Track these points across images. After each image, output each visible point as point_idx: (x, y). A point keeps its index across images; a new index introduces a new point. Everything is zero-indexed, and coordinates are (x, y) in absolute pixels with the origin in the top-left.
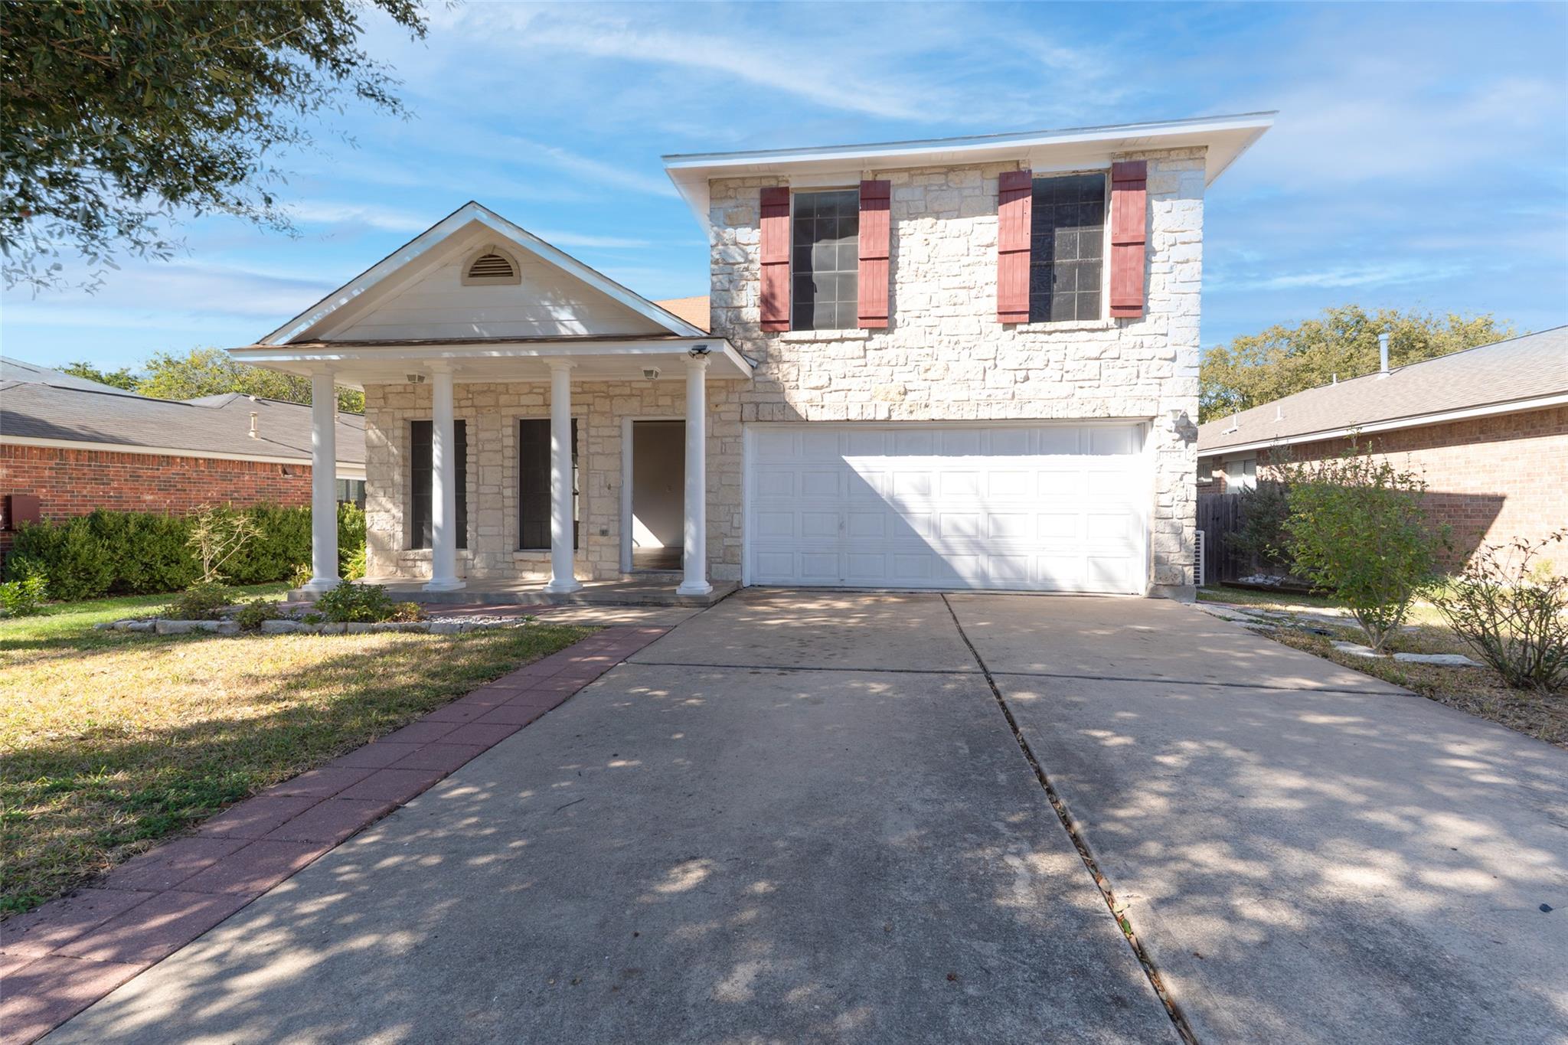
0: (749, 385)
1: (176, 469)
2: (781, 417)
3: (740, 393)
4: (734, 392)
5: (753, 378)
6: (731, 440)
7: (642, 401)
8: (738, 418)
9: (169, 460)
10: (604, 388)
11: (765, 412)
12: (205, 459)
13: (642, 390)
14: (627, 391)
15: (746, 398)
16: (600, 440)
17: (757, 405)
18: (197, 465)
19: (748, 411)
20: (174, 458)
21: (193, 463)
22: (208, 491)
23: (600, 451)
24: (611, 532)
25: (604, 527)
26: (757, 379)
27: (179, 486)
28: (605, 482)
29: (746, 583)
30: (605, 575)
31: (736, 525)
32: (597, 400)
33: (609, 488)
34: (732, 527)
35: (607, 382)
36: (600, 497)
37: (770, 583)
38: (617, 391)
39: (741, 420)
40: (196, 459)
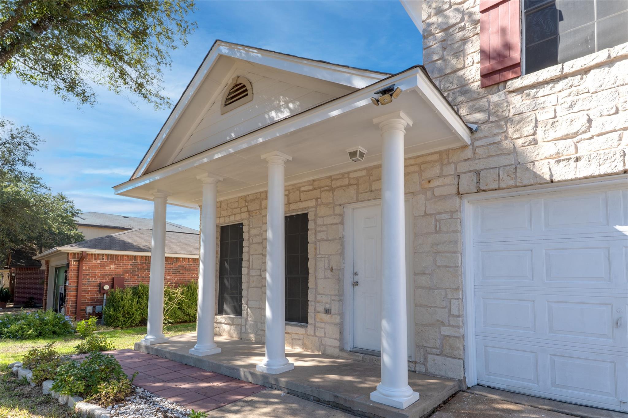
0: (468, 153)
1: (180, 264)
2: (512, 183)
3: (456, 164)
4: (449, 163)
5: (472, 144)
6: (447, 216)
7: (358, 189)
8: (455, 191)
9: (177, 259)
10: (328, 183)
11: (489, 181)
12: (192, 259)
13: (357, 179)
14: (346, 182)
15: (463, 167)
16: (324, 228)
17: (478, 173)
18: (189, 261)
19: (467, 182)
20: (179, 258)
21: (187, 261)
22: (193, 274)
23: (325, 238)
24: (333, 311)
25: (328, 306)
26: (477, 143)
27: (181, 272)
28: (329, 265)
29: (471, 381)
30: (330, 351)
31: (454, 311)
32: (323, 194)
33: (332, 270)
34: (450, 314)
35: (330, 177)
36: (325, 278)
37: (504, 387)
38: (339, 183)
39: (458, 194)
40: (189, 259)
